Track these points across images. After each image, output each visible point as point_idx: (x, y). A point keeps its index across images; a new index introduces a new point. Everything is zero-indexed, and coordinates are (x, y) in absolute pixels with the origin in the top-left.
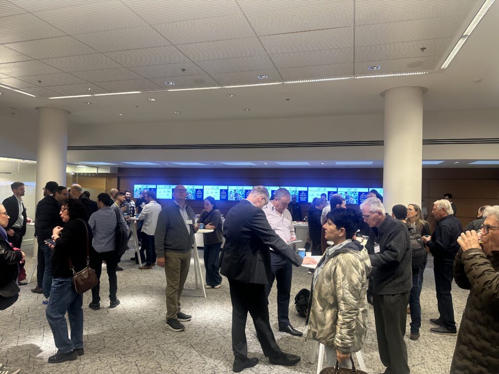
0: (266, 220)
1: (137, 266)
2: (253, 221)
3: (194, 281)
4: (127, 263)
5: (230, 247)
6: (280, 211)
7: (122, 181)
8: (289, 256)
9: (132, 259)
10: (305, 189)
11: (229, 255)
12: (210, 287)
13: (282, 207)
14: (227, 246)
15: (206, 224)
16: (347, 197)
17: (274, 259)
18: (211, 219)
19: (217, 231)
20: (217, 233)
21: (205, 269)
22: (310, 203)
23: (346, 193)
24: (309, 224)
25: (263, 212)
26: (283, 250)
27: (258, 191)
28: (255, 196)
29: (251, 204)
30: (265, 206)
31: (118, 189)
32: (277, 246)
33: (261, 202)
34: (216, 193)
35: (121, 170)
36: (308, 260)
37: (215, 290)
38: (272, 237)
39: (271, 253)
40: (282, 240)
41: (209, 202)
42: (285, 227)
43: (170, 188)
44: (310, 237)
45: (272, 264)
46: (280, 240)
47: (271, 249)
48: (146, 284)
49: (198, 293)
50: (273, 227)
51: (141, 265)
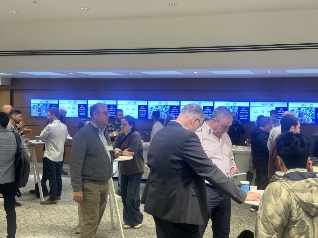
0: (200, 146)
1: (37, 200)
2: (185, 148)
3: (110, 220)
4: (26, 197)
5: (156, 180)
6: (218, 135)
7: (16, 95)
8: (229, 191)
9: (32, 192)
10: (246, 104)
11: (154, 189)
12: (129, 226)
13: (221, 130)
14: (152, 178)
15: (123, 150)
16: (301, 115)
17: (210, 194)
18: (129, 143)
19: (137, 158)
20: (137, 161)
21: (122, 204)
22: (253, 123)
23: (299, 109)
24: (252, 149)
25: (196, 137)
26: (222, 184)
27: (190, 111)
28: (187, 117)
29: (181, 126)
30: (199, 129)
31: (12, 104)
32: (215, 178)
33: (194, 124)
34: (133, 109)
35: (14, 81)
36: (253, 195)
37: (134, 230)
38: (208, 168)
39: (207, 187)
40: (220, 171)
41: (127, 122)
42: (224, 156)
43: (75, 104)
44: (254, 165)
45: (208, 200)
46: (218, 171)
47: (207, 182)
48: (50, 223)
49: (115, 234)
50: (209, 155)
51: (43, 199)
